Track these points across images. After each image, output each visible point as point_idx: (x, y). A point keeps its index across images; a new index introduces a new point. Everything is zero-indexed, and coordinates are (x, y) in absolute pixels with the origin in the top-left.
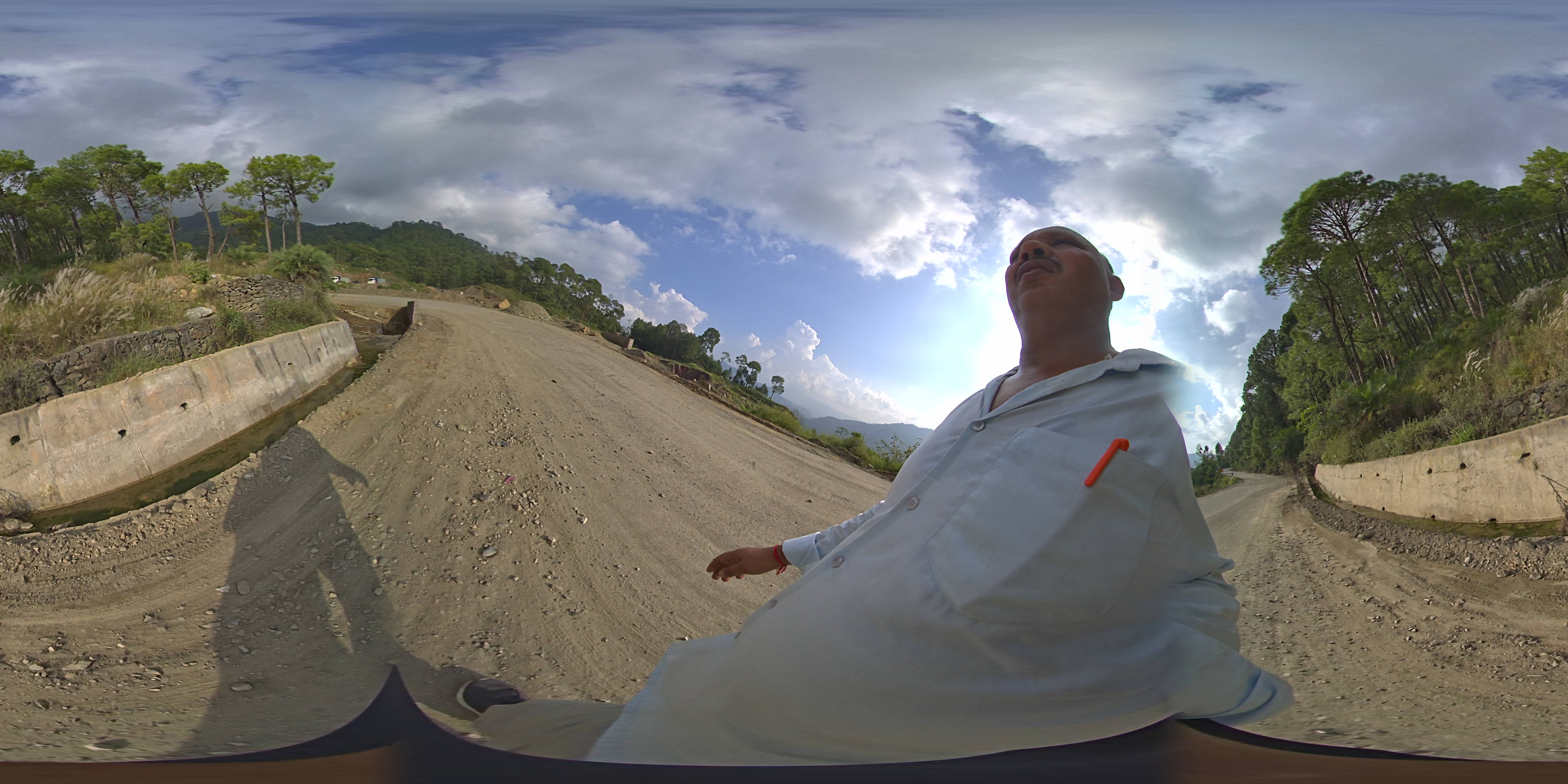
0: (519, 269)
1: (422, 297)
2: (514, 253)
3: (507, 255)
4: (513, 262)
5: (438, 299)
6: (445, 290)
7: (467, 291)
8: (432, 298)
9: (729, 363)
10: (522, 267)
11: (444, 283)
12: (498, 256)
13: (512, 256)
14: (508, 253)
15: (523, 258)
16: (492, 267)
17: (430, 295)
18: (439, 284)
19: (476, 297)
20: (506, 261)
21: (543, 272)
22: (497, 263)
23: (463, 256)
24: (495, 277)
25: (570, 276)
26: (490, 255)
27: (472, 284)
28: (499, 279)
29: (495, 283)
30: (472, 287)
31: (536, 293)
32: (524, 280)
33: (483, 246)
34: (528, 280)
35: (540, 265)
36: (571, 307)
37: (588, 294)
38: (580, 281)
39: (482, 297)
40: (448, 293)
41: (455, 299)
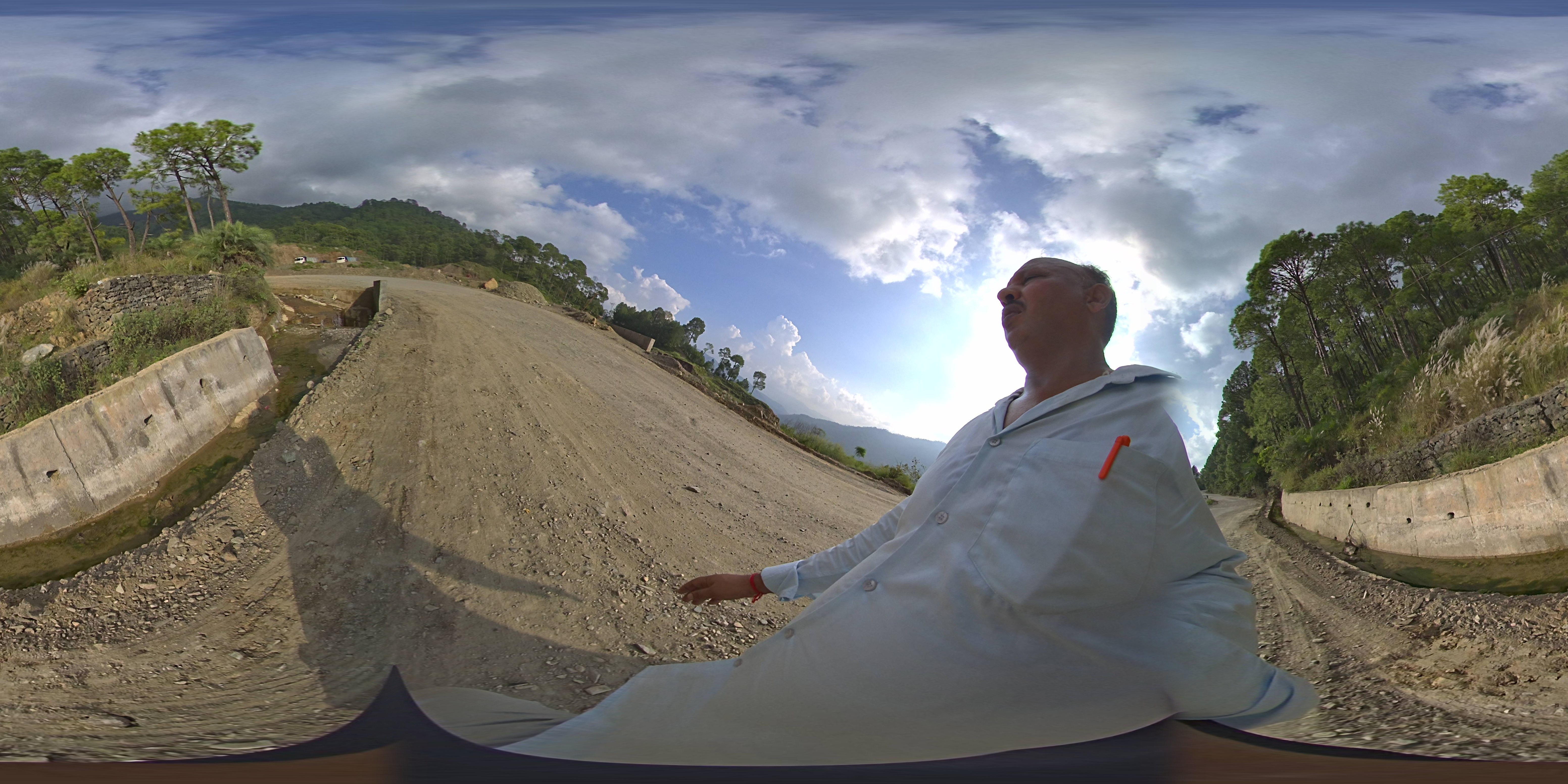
0: (500, 248)
1: (394, 275)
2: (495, 231)
3: (487, 233)
4: (494, 241)
5: (414, 277)
6: (421, 268)
7: (445, 268)
8: (406, 276)
11: (420, 261)
12: (477, 233)
13: (493, 234)
14: (488, 230)
15: (505, 237)
16: (472, 245)
17: (404, 273)
18: (414, 262)
19: (454, 275)
20: (487, 239)
21: (525, 252)
22: (476, 241)
23: (440, 233)
24: (475, 255)
25: (554, 256)
26: (470, 233)
27: (449, 262)
28: (479, 257)
29: (475, 261)
30: (450, 265)
31: (518, 272)
32: (506, 259)
33: (461, 224)
34: (509, 258)
35: (523, 244)
36: (553, 288)
37: (571, 275)
38: (564, 261)
39: (460, 275)
40: (425, 271)
41: (433, 277)
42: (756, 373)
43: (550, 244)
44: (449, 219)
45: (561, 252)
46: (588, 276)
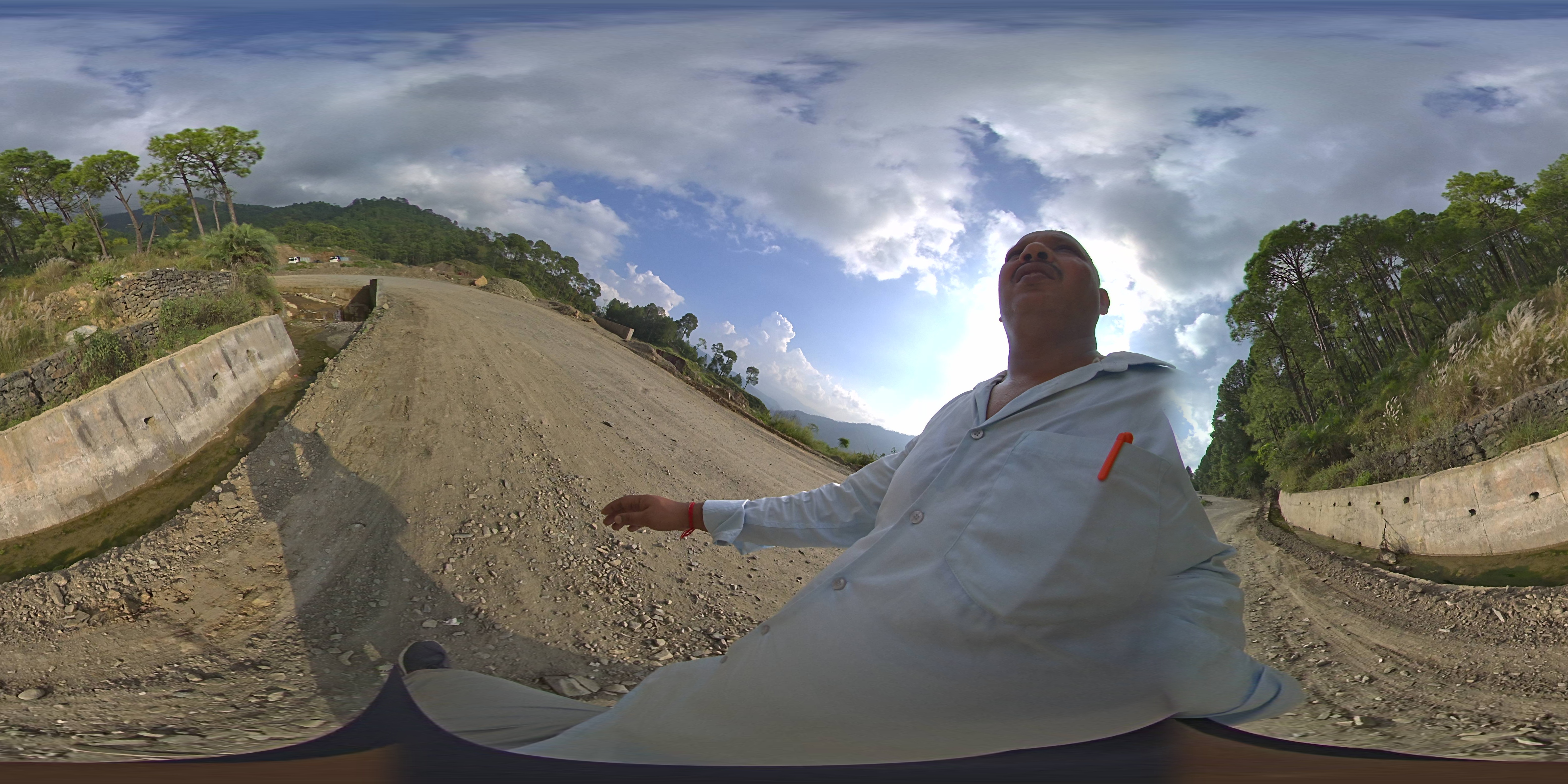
0: (492, 245)
1: (387, 274)
2: (487, 229)
3: (478, 231)
4: (486, 238)
5: (407, 276)
6: (414, 267)
7: (437, 267)
8: (398, 275)
9: (704, 350)
10: (495, 242)
11: (412, 259)
12: (469, 231)
14: (480, 228)
15: (496, 234)
17: (396, 272)
18: (406, 261)
19: (446, 273)
20: (478, 237)
21: (517, 249)
22: (468, 239)
23: (432, 231)
24: (467, 252)
25: (545, 253)
26: (461, 231)
27: (441, 260)
28: (471, 255)
29: (467, 259)
30: (442, 263)
31: (510, 270)
32: (498, 257)
33: (453, 222)
34: (501, 256)
35: (514, 241)
36: (545, 285)
37: (563, 272)
38: (556, 258)
39: (453, 273)
40: (417, 269)
41: (425, 275)
42: (749, 368)
43: (542, 241)
44: (440, 217)
45: (553, 249)
46: (581, 272)
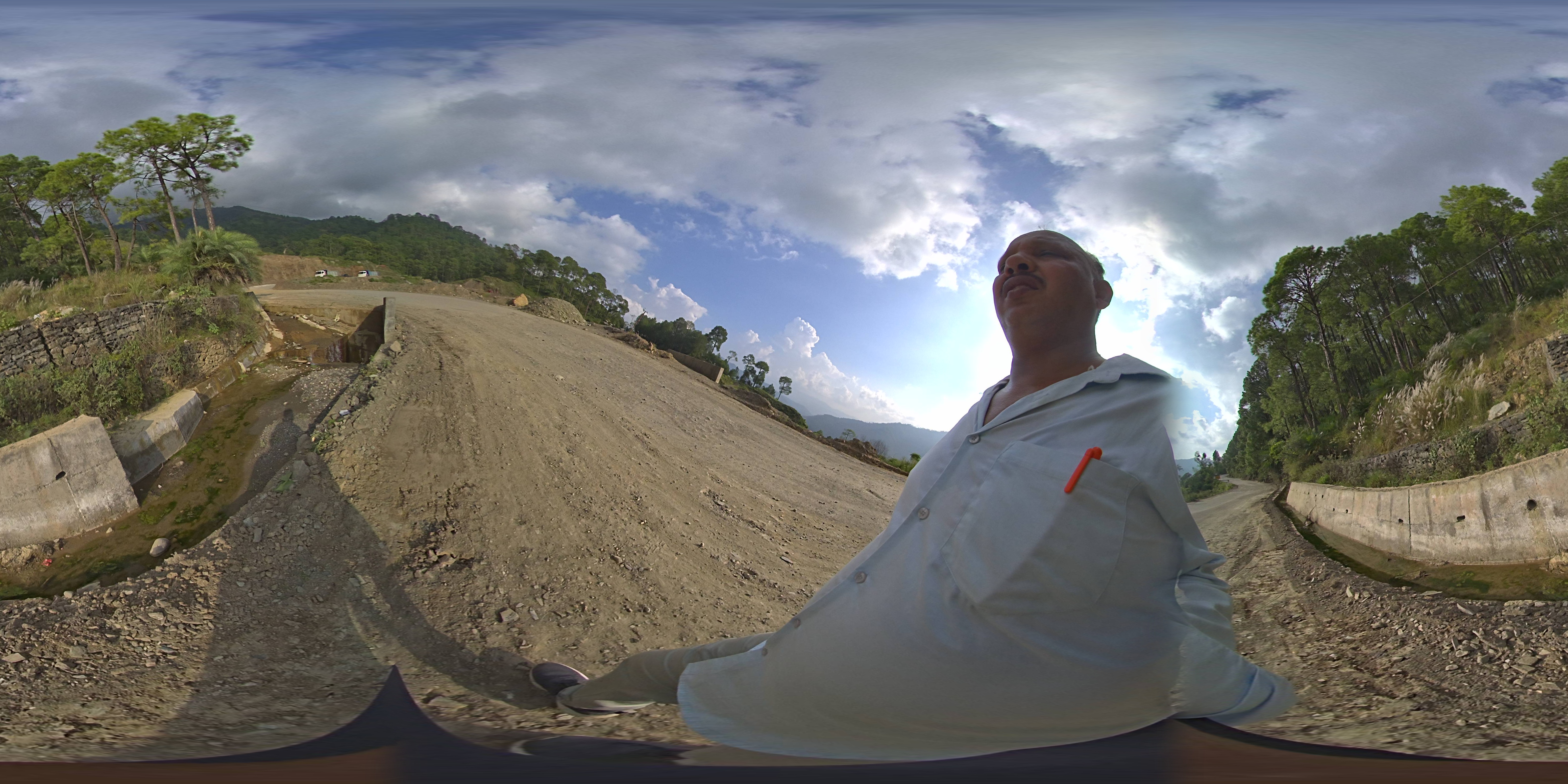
0: (518, 262)
2: (515, 246)
3: (507, 248)
4: (515, 255)
5: (437, 292)
6: (444, 284)
7: (466, 284)
8: (429, 291)
9: (736, 362)
10: (524, 259)
11: (441, 276)
12: (497, 248)
13: (513, 249)
14: (508, 245)
15: (524, 251)
16: (492, 259)
18: (437, 278)
19: (475, 289)
20: (507, 253)
21: (544, 265)
22: (496, 255)
23: (461, 248)
24: (495, 270)
25: (573, 269)
26: (490, 248)
27: (470, 278)
28: (499, 272)
29: (495, 276)
31: (539, 287)
32: (526, 274)
33: (482, 239)
34: (530, 273)
35: (542, 258)
37: (591, 288)
38: (583, 274)
39: (482, 290)
40: (447, 286)
41: (455, 292)
42: (782, 378)
43: (569, 258)
44: (470, 234)
45: (580, 266)
46: (608, 288)
